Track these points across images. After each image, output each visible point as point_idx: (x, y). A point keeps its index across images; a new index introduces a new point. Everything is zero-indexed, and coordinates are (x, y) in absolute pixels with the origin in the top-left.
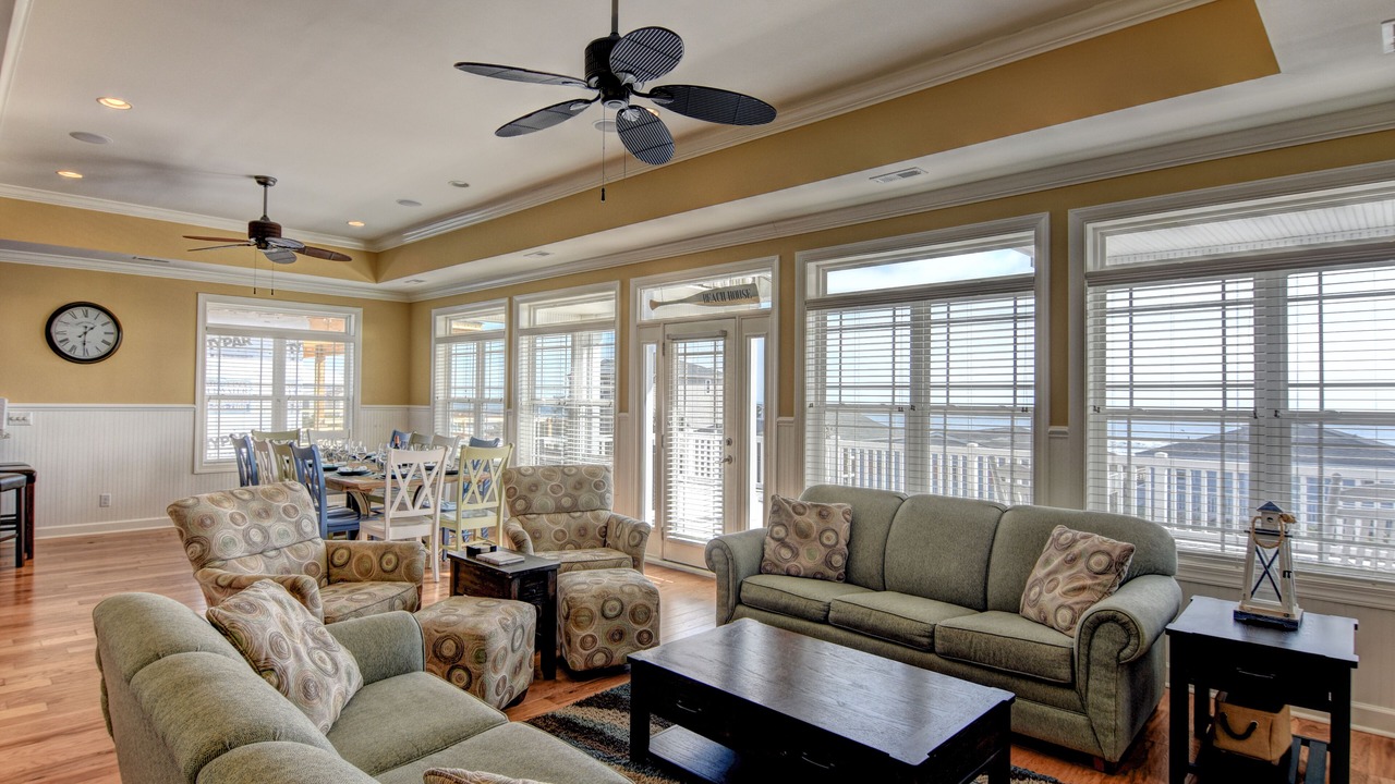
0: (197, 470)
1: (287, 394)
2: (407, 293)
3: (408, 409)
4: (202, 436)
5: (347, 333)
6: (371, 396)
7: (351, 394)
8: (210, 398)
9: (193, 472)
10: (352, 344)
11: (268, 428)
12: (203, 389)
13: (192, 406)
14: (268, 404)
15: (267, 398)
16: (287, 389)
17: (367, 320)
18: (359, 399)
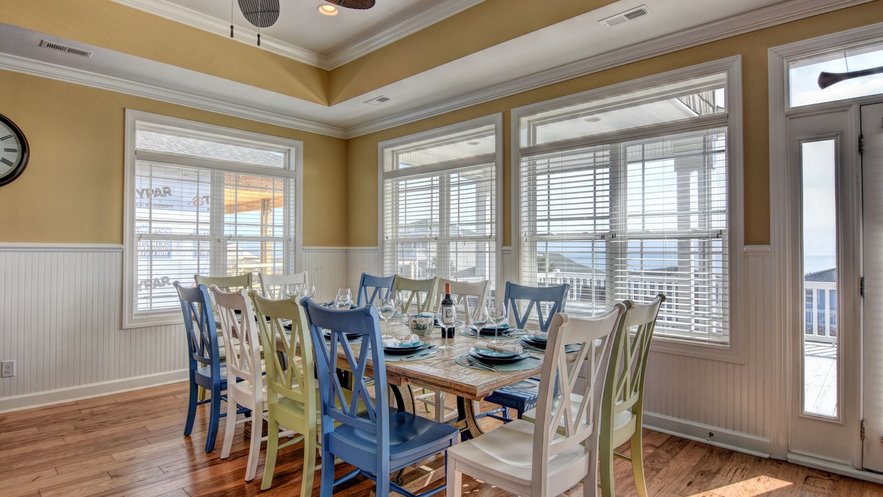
0: (126, 324)
1: (226, 233)
2: (345, 127)
3: (347, 251)
4: (132, 282)
5: (287, 168)
6: (312, 237)
7: (292, 234)
8: (141, 237)
9: (121, 328)
10: (292, 180)
11: (206, 272)
12: (133, 227)
13: (120, 246)
14: (206, 245)
15: (203, 238)
16: (226, 228)
17: (308, 154)
18: (300, 239)
